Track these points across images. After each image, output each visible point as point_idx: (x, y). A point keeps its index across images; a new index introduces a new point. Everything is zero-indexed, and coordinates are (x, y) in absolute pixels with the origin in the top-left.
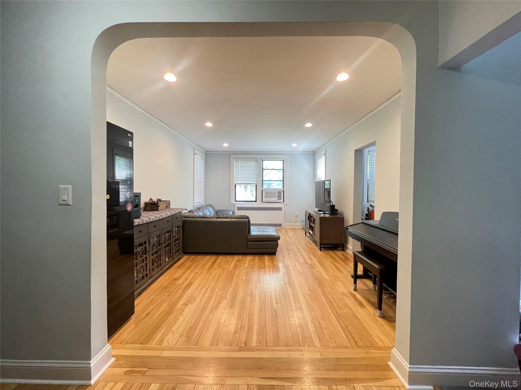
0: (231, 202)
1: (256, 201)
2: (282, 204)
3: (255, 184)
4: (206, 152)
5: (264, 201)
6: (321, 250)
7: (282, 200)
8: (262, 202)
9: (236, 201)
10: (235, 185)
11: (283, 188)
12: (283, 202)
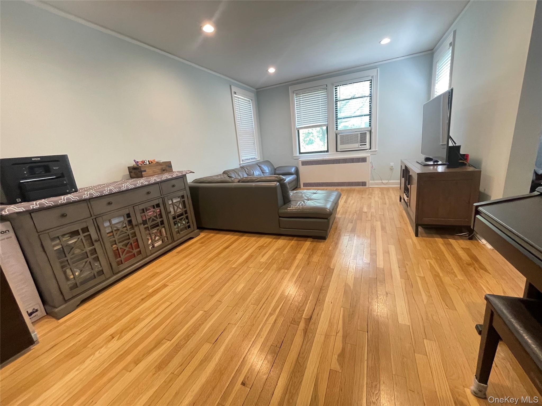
0: (293, 155)
1: (327, 151)
2: (367, 152)
3: (324, 125)
4: (256, 89)
5: (339, 150)
6: (417, 235)
7: (368, 146)
8: (337, 151)
9: (300, 153)
10: (298, 131)
11: (370, 126)
12: (370, 149)
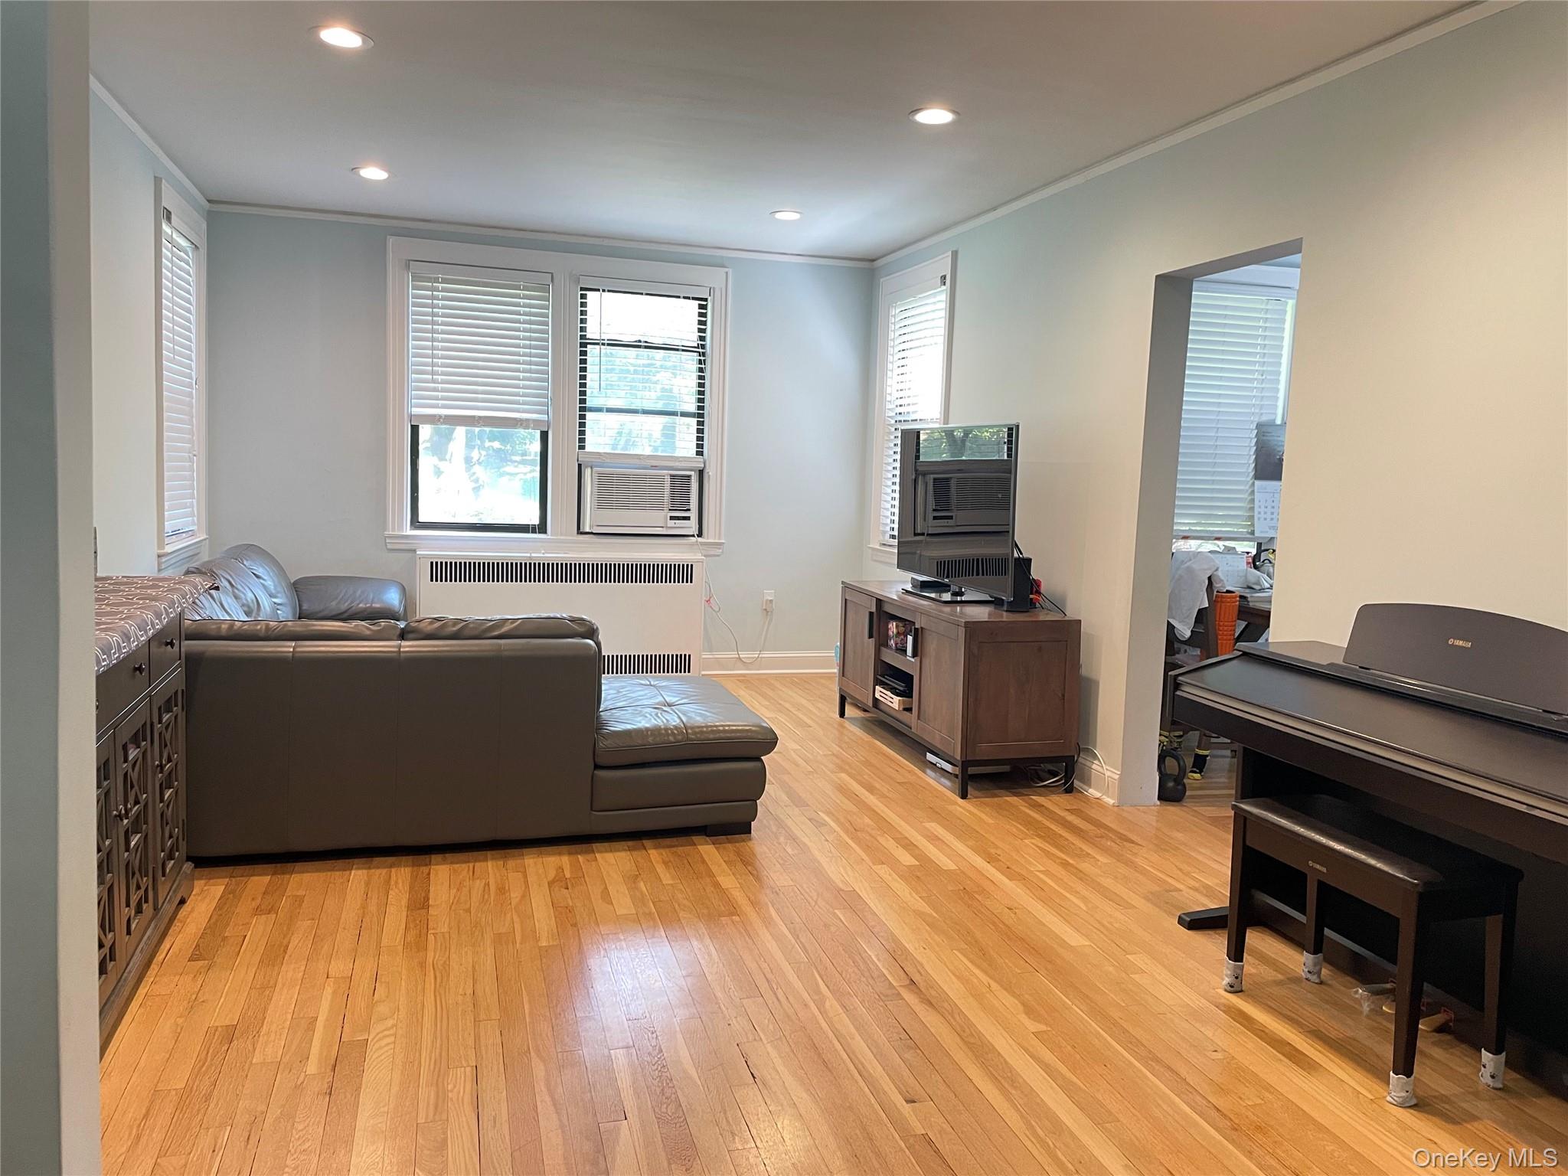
0: (385, 529)
1: (542, 528)
2: (692, 545)
3: (536, 423)
4: (209, 201)
5: (587, 530)
6: (964, 796)
8: (580, 532)
9: (415, 523)
10: (415, 430)
11: (700, 453)
12: (700, 535)
